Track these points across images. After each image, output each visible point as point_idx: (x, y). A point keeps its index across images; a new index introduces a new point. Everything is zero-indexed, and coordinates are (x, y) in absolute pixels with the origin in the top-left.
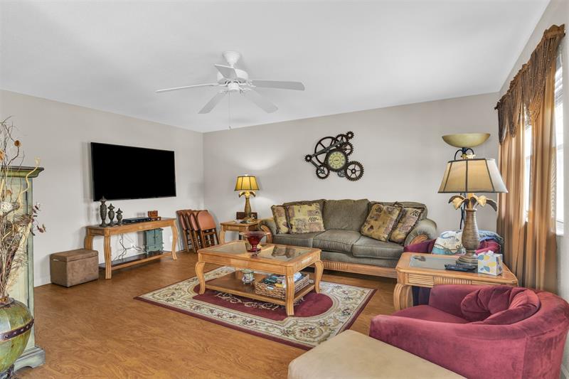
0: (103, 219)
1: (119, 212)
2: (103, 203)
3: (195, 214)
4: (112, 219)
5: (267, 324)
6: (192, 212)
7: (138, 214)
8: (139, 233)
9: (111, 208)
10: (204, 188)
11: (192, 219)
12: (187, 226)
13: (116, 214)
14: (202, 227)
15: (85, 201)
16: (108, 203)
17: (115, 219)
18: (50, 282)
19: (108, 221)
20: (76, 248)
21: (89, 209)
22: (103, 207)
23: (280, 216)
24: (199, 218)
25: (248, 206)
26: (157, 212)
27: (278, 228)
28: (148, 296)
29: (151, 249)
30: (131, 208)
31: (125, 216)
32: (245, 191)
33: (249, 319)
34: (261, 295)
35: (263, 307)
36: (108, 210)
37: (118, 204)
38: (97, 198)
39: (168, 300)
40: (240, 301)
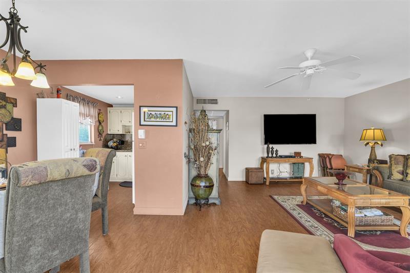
0: (268, 154)
1: (277, 151)
2: (268, 146)
3: (330, 157)
4: (272, 154)
5: (325, 233)
6: (328, 155)
7: (290, 153)
8: (290, 164)
9: (272, 148)
10: (343, 139)
11: (327, 160)
12: (323, 165)
13: (275, 152)
14: (334, 166)
15: (262, 144)
16: (271, 146)
17: (274, 155)
18: (245, 180)
19: (270, 155)
20: (256, 167)
21: (263, 148)
22: (268, 148)
23: (397, 164)
24: (332, 160)
25: (373, 153)
26: (300, 153)
27: (391, 174)
28: (276, 197)
29: (296, 175)
30: (285, 149)
31: (280, 154)
32: (377, 141)
33: (316, 226)
34: (336, 216)
35: (336, 224)
36: (271, 150)
37: (276, 147)
38: (266, 143)
39: (283, 201)
40: (323, 216)
